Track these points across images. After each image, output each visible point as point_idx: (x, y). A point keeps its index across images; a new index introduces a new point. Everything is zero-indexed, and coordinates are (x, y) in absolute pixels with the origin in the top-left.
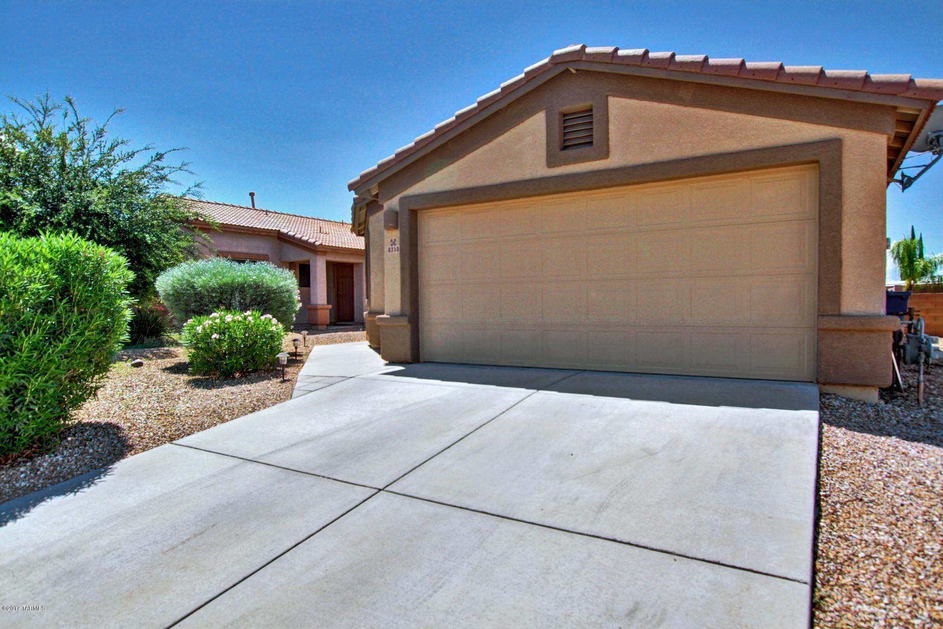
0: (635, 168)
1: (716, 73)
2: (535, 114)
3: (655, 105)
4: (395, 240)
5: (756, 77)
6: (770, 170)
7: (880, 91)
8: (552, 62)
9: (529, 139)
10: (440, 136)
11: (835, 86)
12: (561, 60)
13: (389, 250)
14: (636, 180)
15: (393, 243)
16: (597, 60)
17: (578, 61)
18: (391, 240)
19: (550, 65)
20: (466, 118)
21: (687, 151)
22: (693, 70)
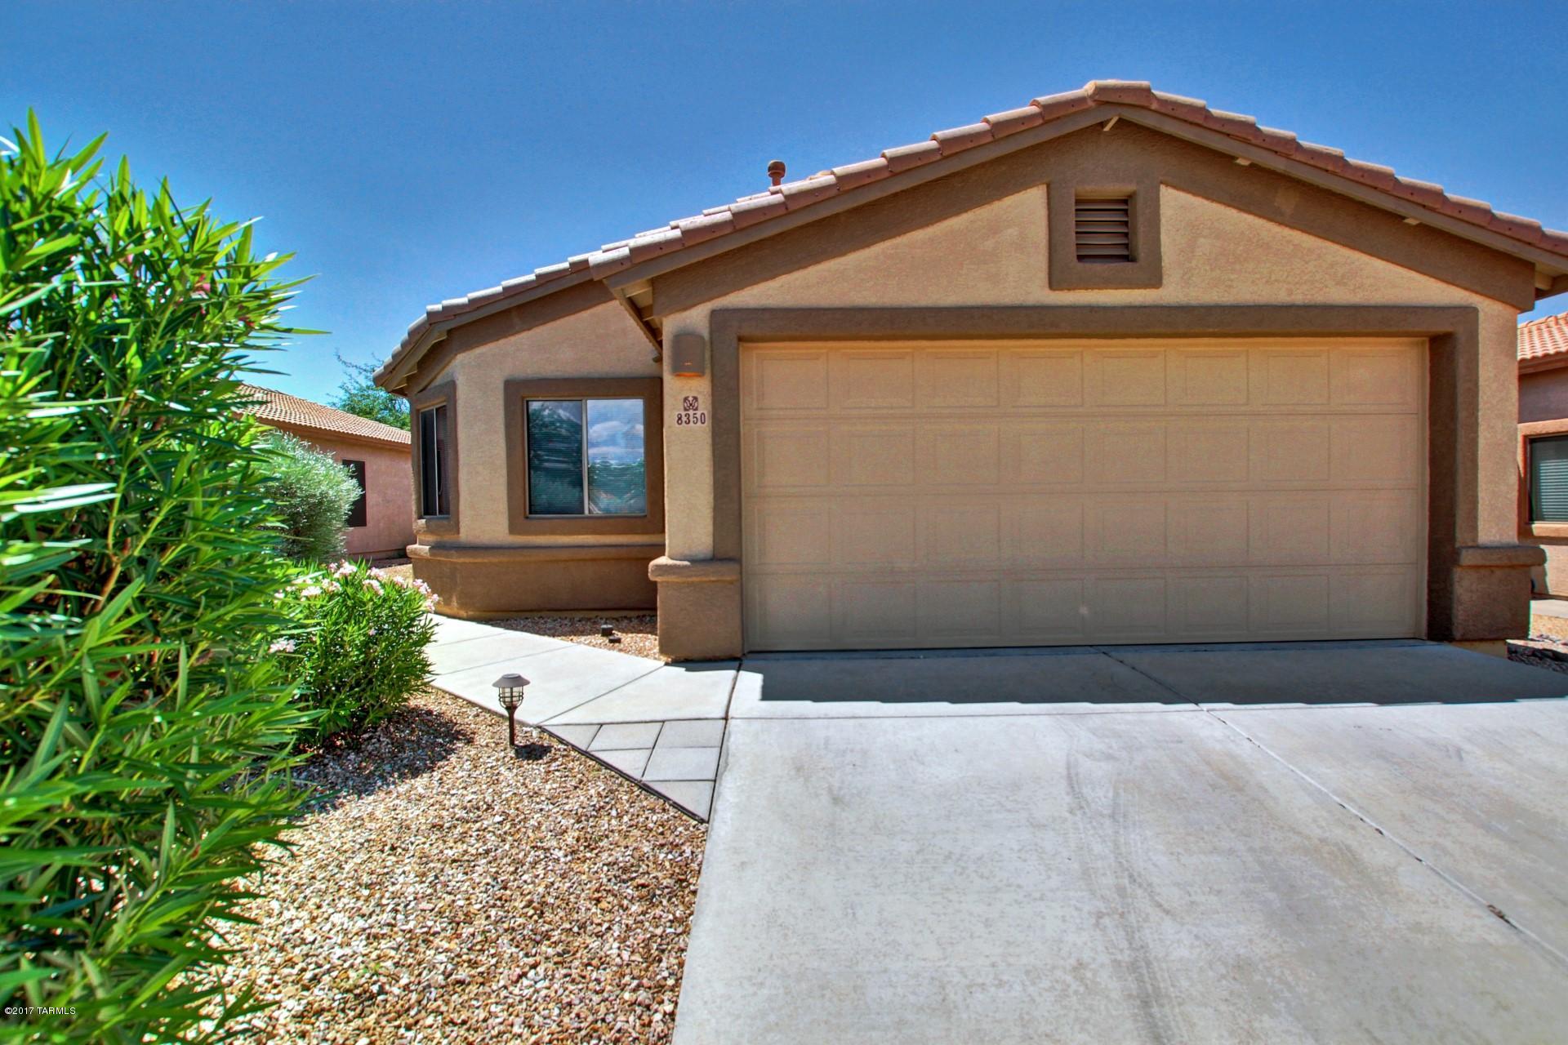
0: (1209, 309)
1: (1361, 180)
2: (1026, 189)
3: (1232, 213)
4: (695, 399)
5: (1415, 198)
6: (1364, 339)
7: (1557, 250)
8: (1097, 97)
9: (1012, 232)
10: (848, 192)
11: (1508, 233)
12: (1114, 98)
13: (680, 419)
14: (1211, 330)
15: (690, 404)
16: (1177, 113)
17: (1143, 107)
18: (686, 399)
19: (1091, 103)
20: (912, 166)
21: (1280, 295)
22: (1330, 168)
